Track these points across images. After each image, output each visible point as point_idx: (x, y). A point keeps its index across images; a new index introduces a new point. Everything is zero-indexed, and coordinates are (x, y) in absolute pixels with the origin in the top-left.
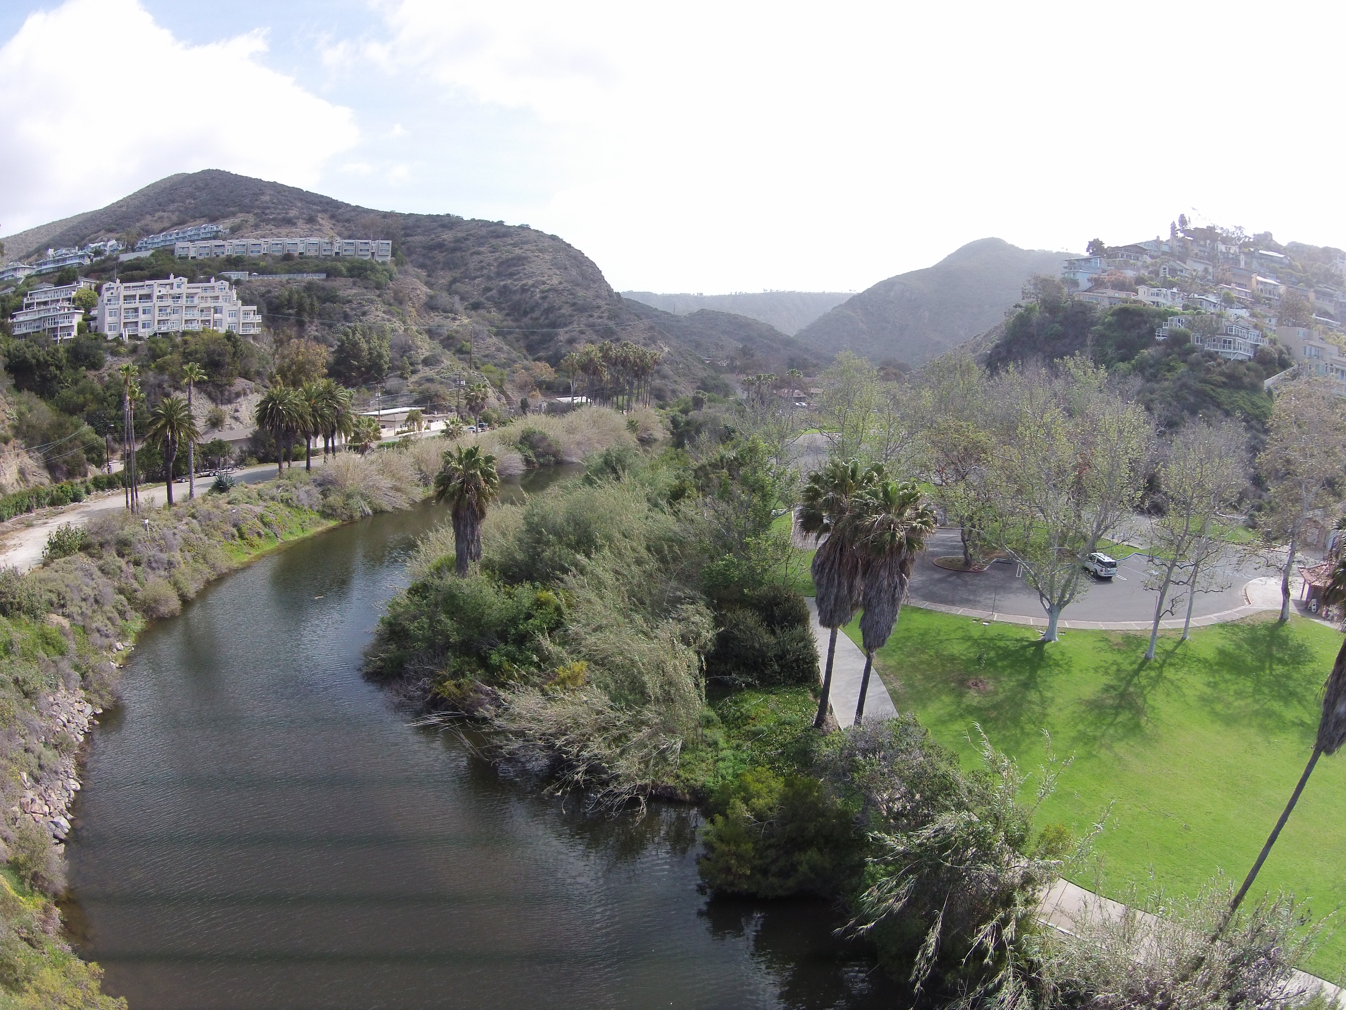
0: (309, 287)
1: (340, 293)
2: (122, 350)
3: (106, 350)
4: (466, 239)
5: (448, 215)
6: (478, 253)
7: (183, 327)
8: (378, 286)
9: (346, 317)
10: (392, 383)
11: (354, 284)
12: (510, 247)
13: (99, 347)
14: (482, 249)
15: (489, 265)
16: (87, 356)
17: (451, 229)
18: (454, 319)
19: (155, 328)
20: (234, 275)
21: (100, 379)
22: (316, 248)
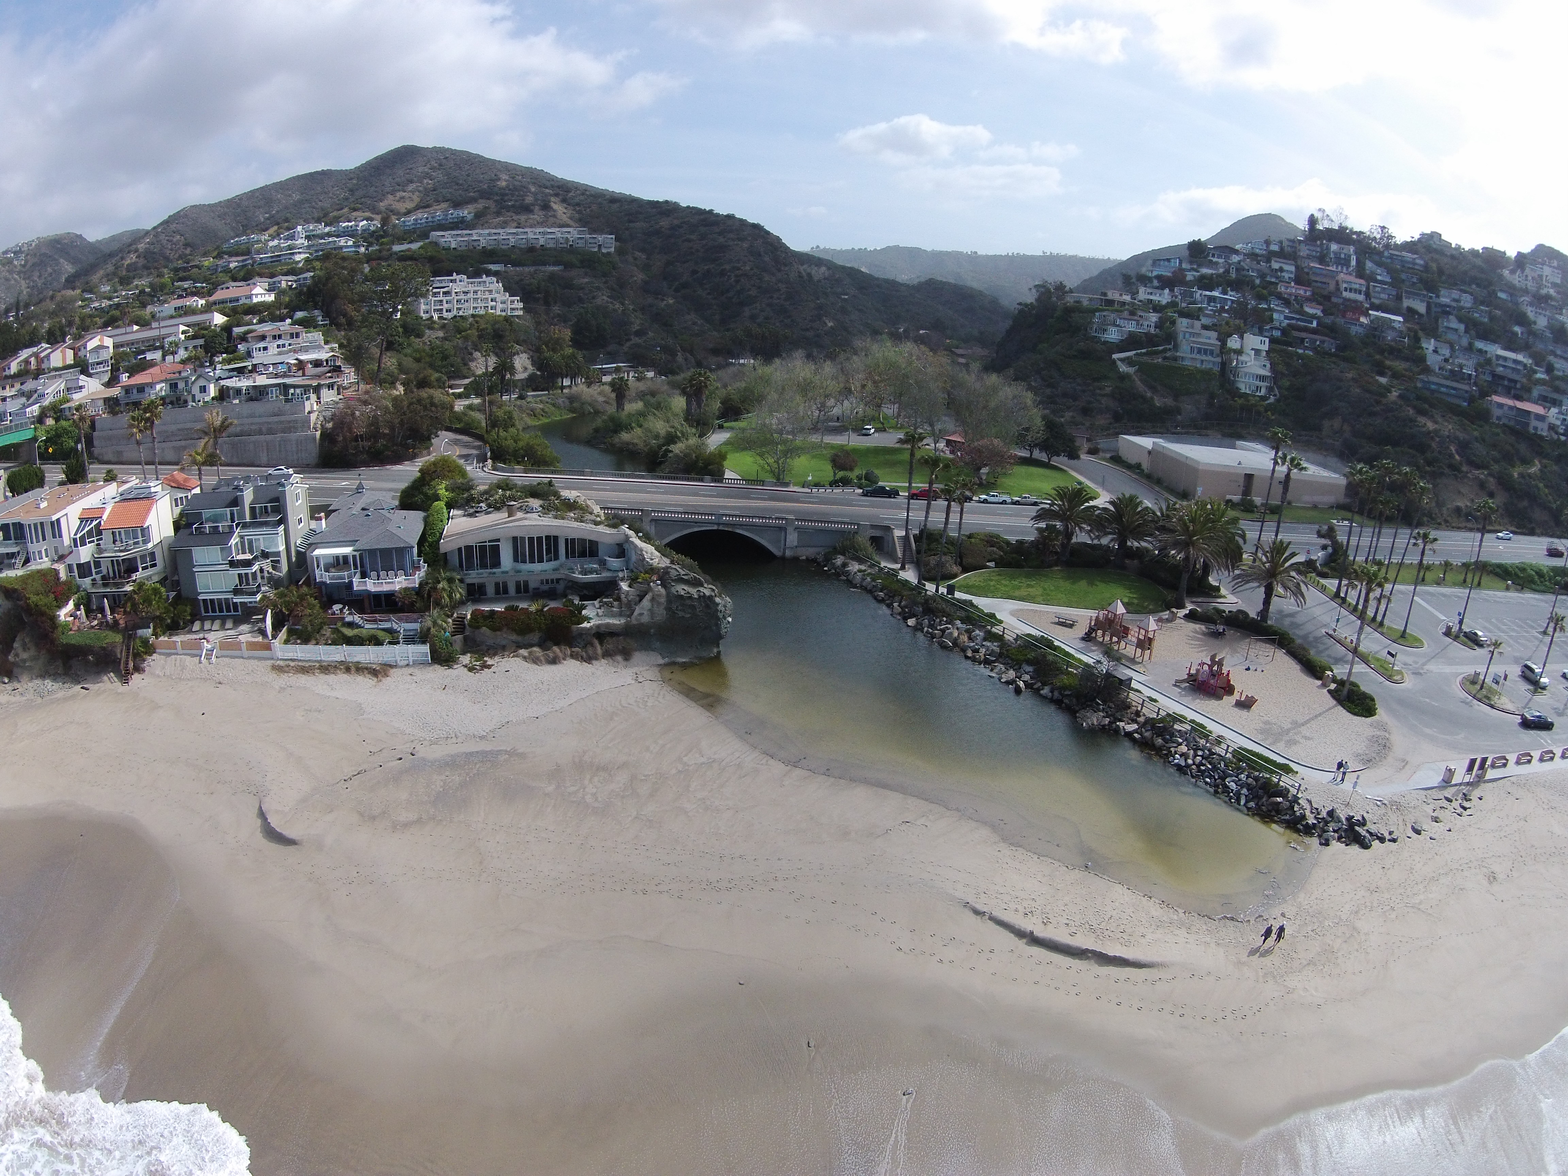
0: (552, 277)
1: (574, 282)
2: (436, 326)
3: (425, 326)
4: (680, 227)
5: (667, 202)
6: (689, 241)
7: (471, 312)
8: (605, 275)
9: (581, 300)
10: (612, 347)
11: (586, 274)
12: (715, 235)
13: (420, 324)
14: (692, 237)
15: (698, 251)
16: (413, 330)
17: (669, 216)
18: (663, 300)
19: (455, 312)
20: (493, 267)
21: (425, 343)
22: (554, 241)
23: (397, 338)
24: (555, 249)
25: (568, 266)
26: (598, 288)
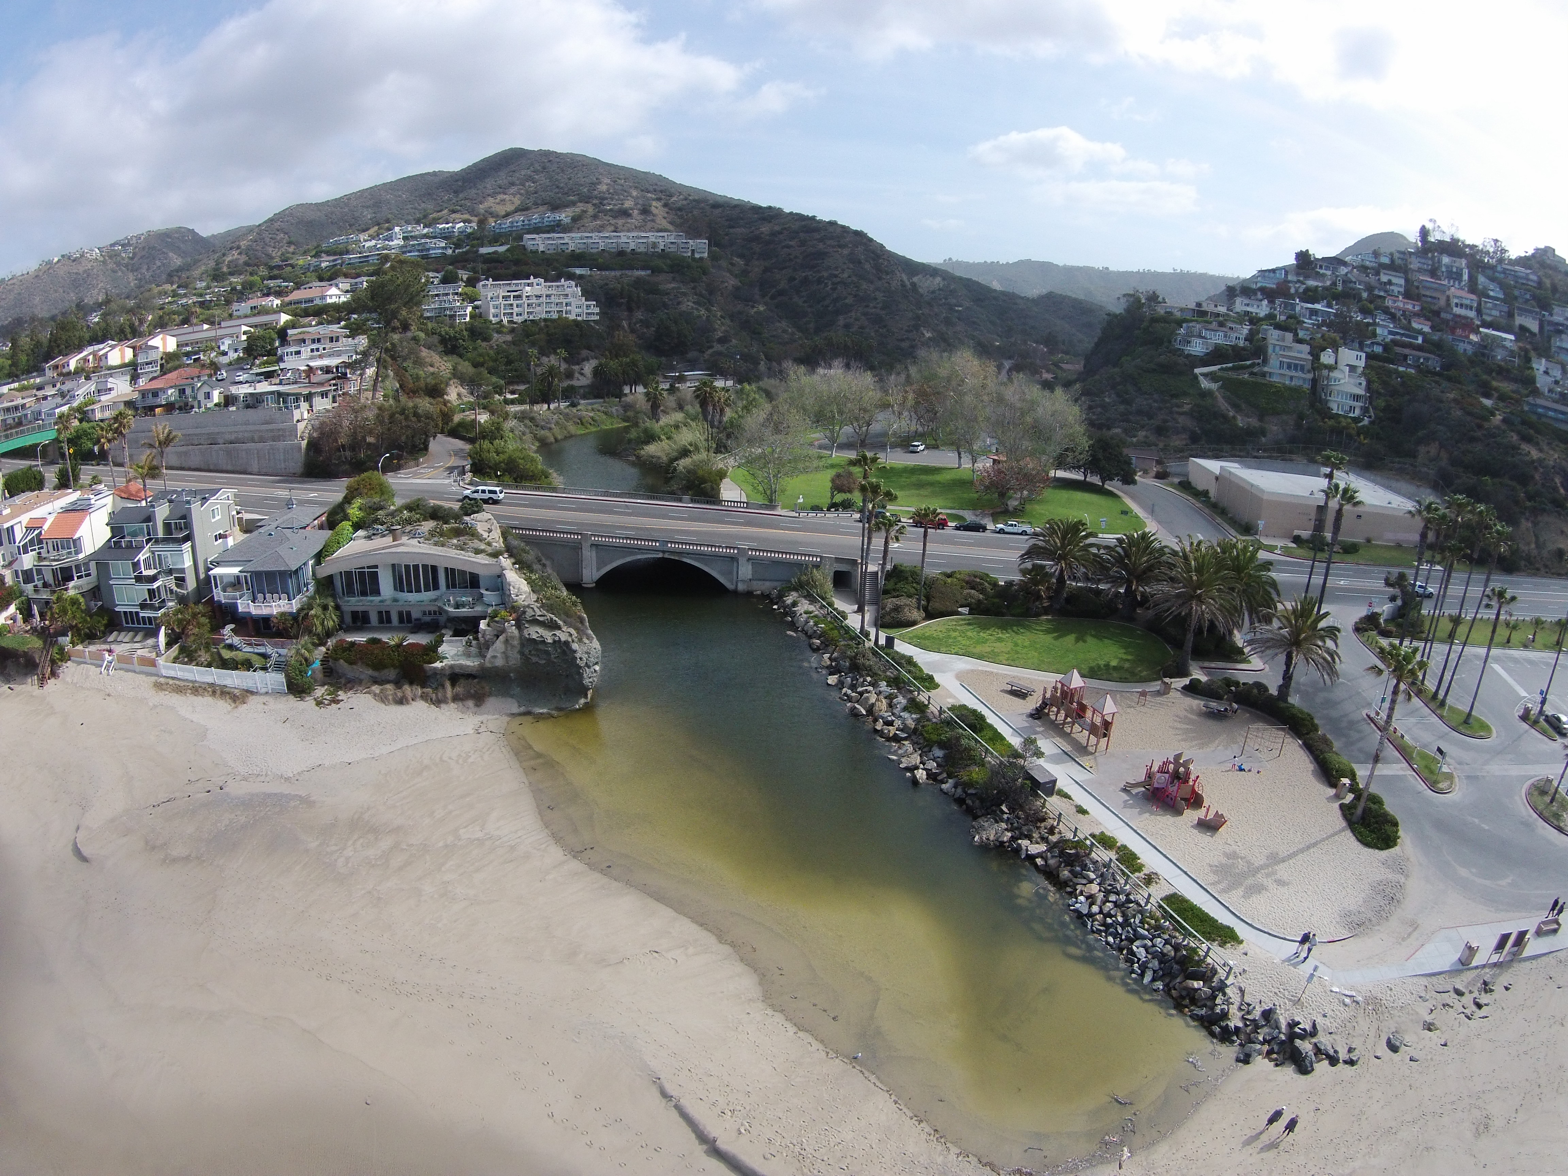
0: (638, 282)
1: (661, 287)
2: (505, 330)
3: (493, 330)
4: (780, 233)
5: (770, 208)
6: (788, 247)
7: (544, 316)
8: (694, 280)
9: (665, 306)
10: (692, 355)
11: (674, 279)
12: (815, 242)
13: (488, 328)
14: (792, 243)
15: (796, 257)
16: (480, 334)
17: (770, 222)
18: (753, 307)
19: (526, 316)
20: (578, 271)
21: (491, 347)
22: (644, 245)
23: (461, 341)
24: (646, 253)
25: (655, 270)
26: (684, 294)
